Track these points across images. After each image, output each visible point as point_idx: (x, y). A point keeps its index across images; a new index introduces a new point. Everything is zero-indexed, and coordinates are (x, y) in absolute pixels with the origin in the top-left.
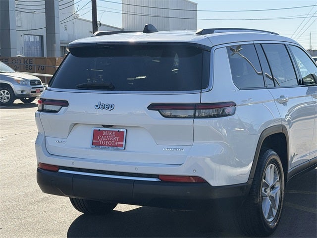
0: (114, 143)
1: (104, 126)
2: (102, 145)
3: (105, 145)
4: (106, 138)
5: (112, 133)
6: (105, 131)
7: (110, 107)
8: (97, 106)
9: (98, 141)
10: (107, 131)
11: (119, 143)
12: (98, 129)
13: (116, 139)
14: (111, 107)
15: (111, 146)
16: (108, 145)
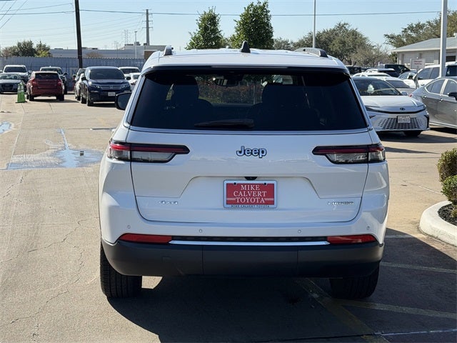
0: (259, 200)
1: (248, 178)
2: (240, 203)
3: (246, 203)
4: (246, 193)
5: (255, 187)
6: (244, 184)
7: (260, 152)
8: (240, 152)
9: (234, 199)
10: (247, 184)
11: (266, 199)
12: (233, 182)
13: (262, 194)
14: (263, 152)
15: (255, 203)
16: (250, 203)
